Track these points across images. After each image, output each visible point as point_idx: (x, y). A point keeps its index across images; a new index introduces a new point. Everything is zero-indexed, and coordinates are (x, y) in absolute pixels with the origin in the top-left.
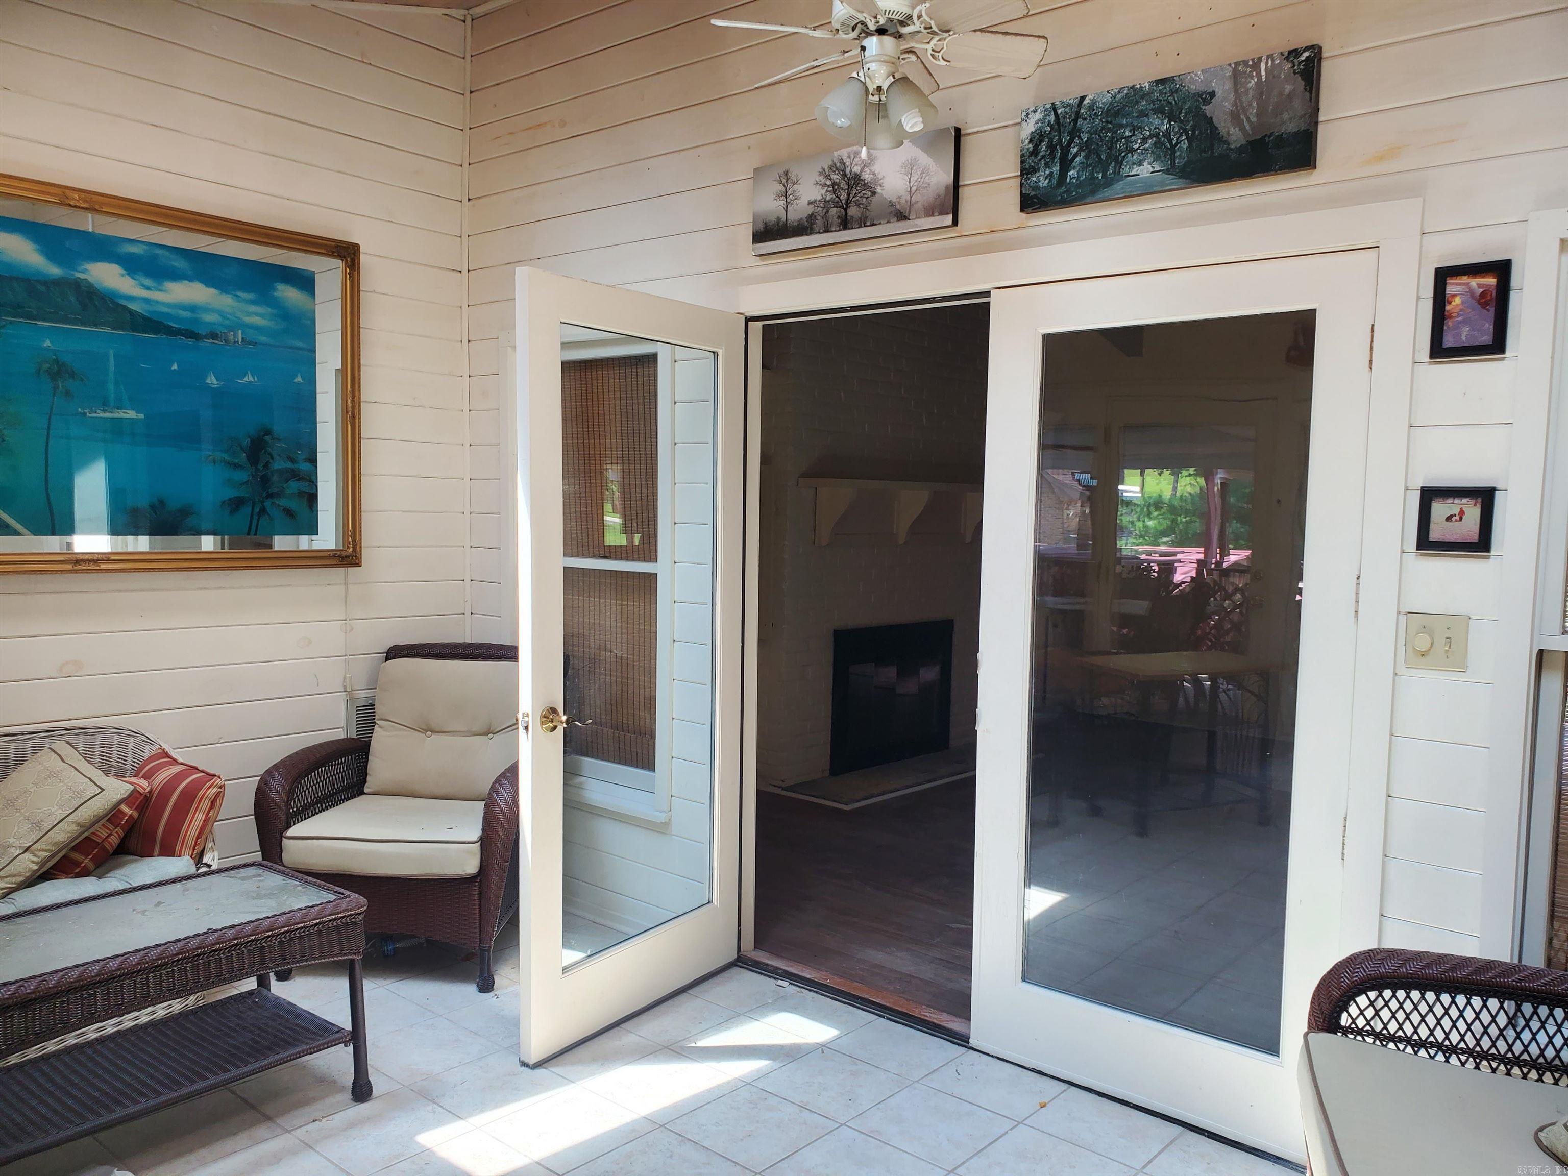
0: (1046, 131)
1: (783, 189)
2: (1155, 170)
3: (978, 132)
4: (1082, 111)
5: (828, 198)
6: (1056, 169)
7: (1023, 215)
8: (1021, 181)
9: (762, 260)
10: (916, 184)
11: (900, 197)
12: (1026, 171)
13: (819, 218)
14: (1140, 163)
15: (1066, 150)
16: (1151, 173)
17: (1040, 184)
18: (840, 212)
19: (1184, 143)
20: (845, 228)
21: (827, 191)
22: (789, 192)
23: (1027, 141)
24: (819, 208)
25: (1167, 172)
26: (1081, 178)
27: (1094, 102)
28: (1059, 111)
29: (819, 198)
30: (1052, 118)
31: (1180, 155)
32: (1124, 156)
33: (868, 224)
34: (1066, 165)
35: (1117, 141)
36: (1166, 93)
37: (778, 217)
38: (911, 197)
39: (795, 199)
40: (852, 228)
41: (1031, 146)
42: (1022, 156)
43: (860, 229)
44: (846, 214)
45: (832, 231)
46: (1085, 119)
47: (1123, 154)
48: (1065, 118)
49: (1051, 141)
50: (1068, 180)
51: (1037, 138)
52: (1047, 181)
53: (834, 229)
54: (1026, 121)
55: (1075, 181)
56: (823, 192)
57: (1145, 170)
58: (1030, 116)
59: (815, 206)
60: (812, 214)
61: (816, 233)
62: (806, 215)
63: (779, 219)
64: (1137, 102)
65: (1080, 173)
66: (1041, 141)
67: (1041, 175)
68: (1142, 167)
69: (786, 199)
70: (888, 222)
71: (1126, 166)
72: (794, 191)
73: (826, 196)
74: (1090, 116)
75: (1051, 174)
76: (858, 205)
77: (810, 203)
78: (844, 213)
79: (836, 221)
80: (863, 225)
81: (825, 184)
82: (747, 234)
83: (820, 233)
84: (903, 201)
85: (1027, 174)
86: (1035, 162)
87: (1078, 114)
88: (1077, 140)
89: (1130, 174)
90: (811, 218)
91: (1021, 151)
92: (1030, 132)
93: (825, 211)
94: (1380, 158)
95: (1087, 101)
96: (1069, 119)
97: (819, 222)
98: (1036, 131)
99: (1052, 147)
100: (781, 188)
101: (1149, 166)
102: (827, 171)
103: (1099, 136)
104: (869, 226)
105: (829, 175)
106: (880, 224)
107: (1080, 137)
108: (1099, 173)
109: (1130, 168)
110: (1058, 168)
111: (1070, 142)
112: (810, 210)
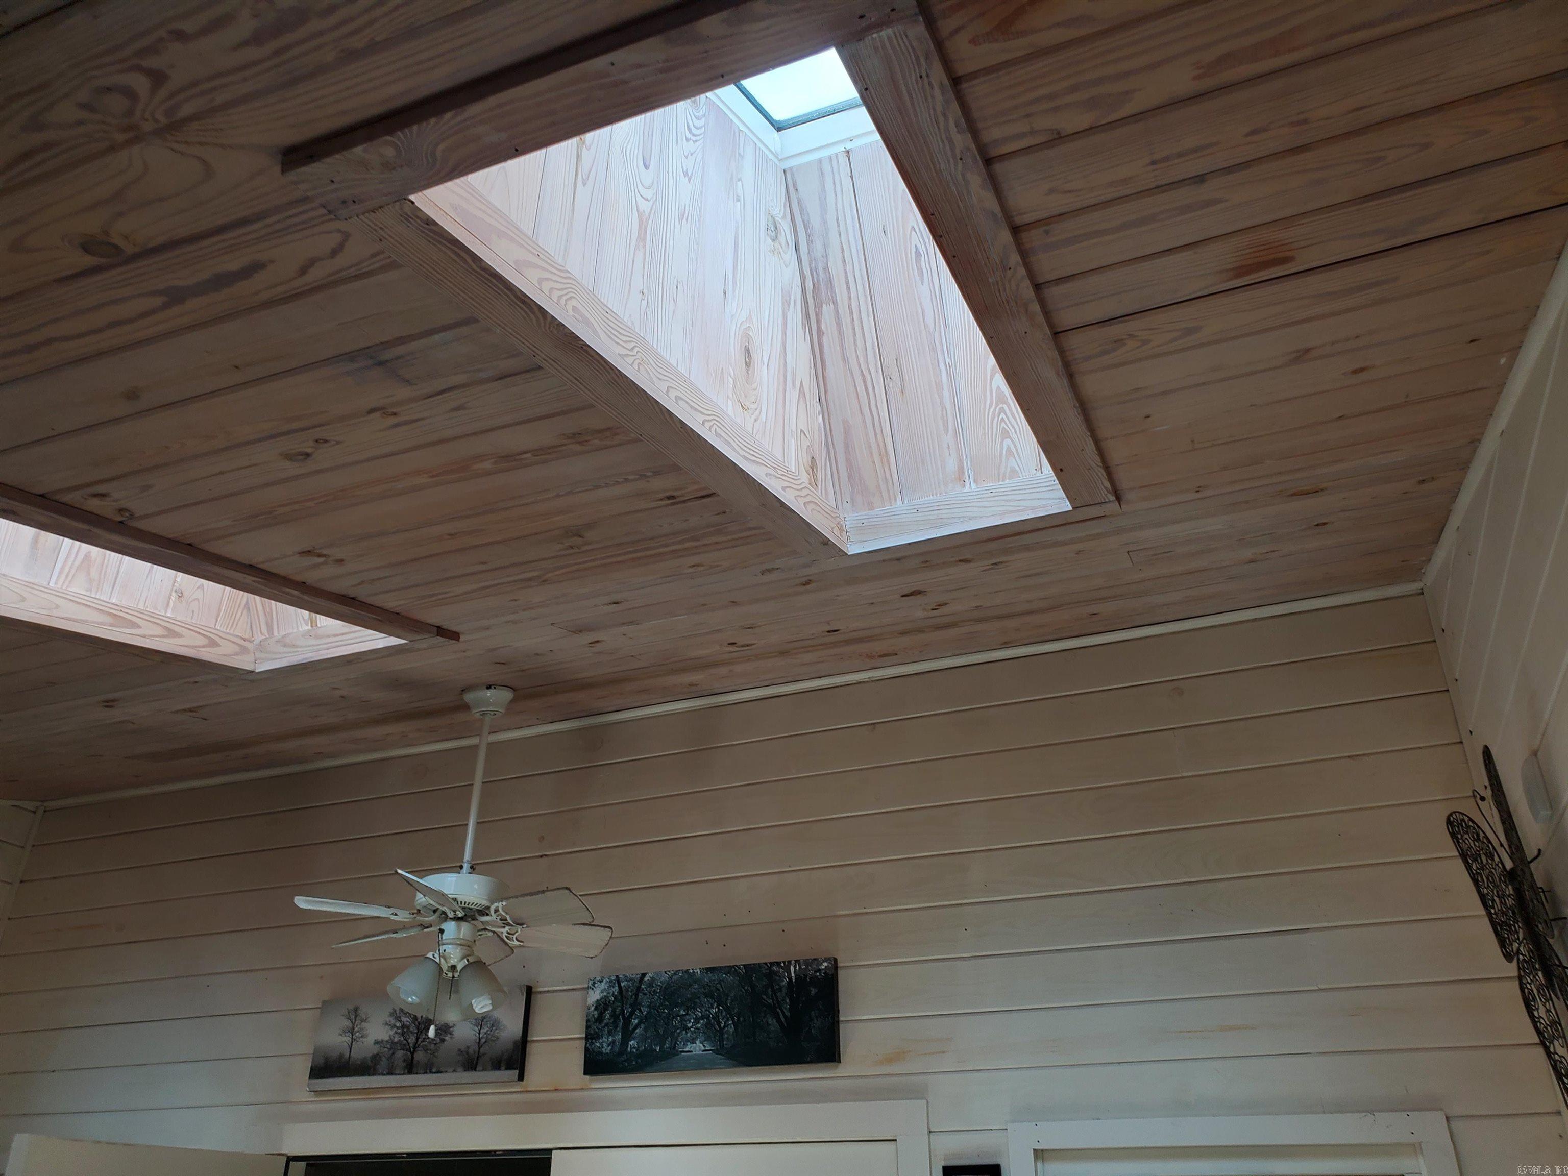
0: (610, 1000)
1: (351, 1025)
2: (707, 1049)
3: (548, 992)
4: (643, 987)
5: (396, 1040)
6: (619, 1037)
7: (587, 1077)
8: (585, 1046)
9: (317, 1096)
10: (485, 1036)
11: (468, 1047)
12: (590, 1037)
13: (384, 1059)
14: (693, 1042)
15: (627, 1021)
16: (704, 1051)
17: (604, 1050)
18: (406, 1055)
19: (731, 1027)
20: (410, 1072)
21: (396, 1033)
22: (356, 1029)
23: (593, 1008)
24: (386, 1049)
25: (716, 1052)
26: (641, 1049)
27: (653, 980)
28: (623, 984)
29: (387, 1038)
30: (616, 989)
31: (728, 1038)
32: (679, 1033)
33: (434, 1070)
34: (627, 1035)
35: (673, 1018)
36: (714, 980)
37: (341, 1053)
38: (479, 1049)
39: (362, 1037)
40: (417, 1073)
41: (596, 1012)
42: (588, 1021)
43: (425, 1075)
44: (413, 1058)
45: (396, 1074)
46: (645, 994)
47: (678, 1031)
48: (627, 991)
49: (614, 1011)
50: (629, 1049)
51: (602, 1006)
52: (610, 1047)
53: (398, 1072)
54: (593, 989)
55: (635, 1051)
56: (392, 1033)
57: (698, 1048)
58: (596, 985)
59: (381, 1046)
60: (378, 1054)
61: (379, 1074)
62: (370, 1055)
63: (341, 1056)
64: (690, 985)
65: (640, 1044)
66: (606, 1009)
67: (604, 1042)
68: (694, 1045)
69: (352, 1035)
70: (454, 1071)
71: (681, 1042)
72: (362, 1029)
73: (394, 1037)
74: (650, 993)
75: (614, 1042)
76: (426, 1050)
77: (376, 1042)
78: (410, 1057)
79: (401, 1064)
80: (428, 1071)
81: (395, 1026)
82: (304, 1067)
83: (383, 1075)
84: (471, 1051)
85: (592, 1039)
86: (599, 1029)
87: (639, 988)
88: (637, 1013)
89: (684, 1050)
90: (376, 1058)
91: (587, 1016)
92: (595, 1000)
93: (391, 1052)
94: (890, 1060)
95: (647, 978)
96: (631, 992)
97: (384, 1062)
98: (601, 1000)
99: (614, 1016)
100: (348, 1023)
101: (701, 1045)
102: (398, 1012)
103: (658, 1011)
104: (434, 1073)
105: (400, 1017)
106: (446, 1072)
107: (640, 1011)
108: (657, 1045)
109: (684, 1044)
110: (620, 1037)
111: (632, 1013)
112: (375, 1050)
